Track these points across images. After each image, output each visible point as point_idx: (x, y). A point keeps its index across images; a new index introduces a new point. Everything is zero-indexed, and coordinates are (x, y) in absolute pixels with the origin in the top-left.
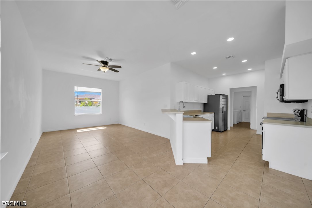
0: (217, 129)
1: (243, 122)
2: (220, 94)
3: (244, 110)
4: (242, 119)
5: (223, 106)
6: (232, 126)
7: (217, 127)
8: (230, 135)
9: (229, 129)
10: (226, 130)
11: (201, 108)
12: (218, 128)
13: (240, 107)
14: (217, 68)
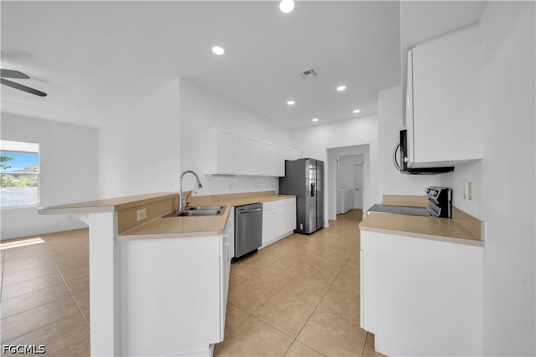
0: (302, 228)
1: (356, 209)
2: (306, 159)
3: (357, 188)
4: (354, 205)
5: (314, 182)
6: (335, 218)
7: (301, 225)
8: (328, 237)
9: (326, 225)
10: (320, 228)
11: (275, 188)
12: (304, 227)
13: (352, 183)
14: (295, 103)
